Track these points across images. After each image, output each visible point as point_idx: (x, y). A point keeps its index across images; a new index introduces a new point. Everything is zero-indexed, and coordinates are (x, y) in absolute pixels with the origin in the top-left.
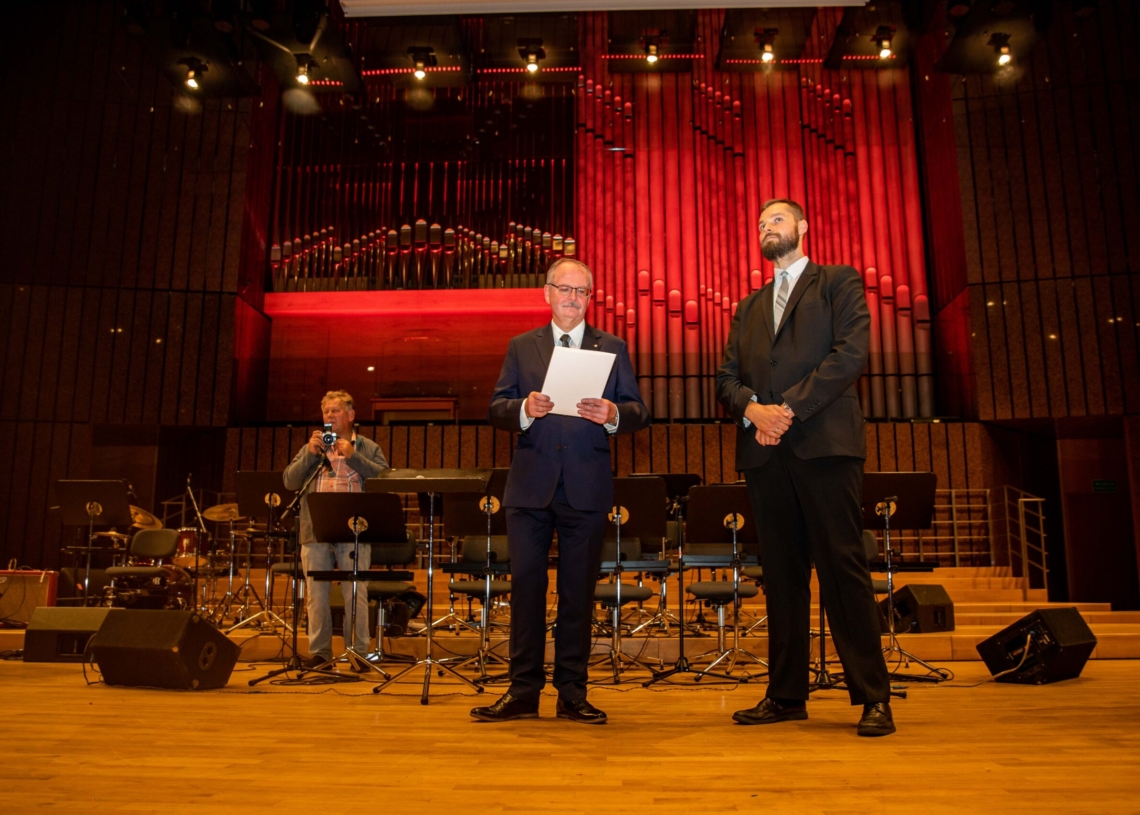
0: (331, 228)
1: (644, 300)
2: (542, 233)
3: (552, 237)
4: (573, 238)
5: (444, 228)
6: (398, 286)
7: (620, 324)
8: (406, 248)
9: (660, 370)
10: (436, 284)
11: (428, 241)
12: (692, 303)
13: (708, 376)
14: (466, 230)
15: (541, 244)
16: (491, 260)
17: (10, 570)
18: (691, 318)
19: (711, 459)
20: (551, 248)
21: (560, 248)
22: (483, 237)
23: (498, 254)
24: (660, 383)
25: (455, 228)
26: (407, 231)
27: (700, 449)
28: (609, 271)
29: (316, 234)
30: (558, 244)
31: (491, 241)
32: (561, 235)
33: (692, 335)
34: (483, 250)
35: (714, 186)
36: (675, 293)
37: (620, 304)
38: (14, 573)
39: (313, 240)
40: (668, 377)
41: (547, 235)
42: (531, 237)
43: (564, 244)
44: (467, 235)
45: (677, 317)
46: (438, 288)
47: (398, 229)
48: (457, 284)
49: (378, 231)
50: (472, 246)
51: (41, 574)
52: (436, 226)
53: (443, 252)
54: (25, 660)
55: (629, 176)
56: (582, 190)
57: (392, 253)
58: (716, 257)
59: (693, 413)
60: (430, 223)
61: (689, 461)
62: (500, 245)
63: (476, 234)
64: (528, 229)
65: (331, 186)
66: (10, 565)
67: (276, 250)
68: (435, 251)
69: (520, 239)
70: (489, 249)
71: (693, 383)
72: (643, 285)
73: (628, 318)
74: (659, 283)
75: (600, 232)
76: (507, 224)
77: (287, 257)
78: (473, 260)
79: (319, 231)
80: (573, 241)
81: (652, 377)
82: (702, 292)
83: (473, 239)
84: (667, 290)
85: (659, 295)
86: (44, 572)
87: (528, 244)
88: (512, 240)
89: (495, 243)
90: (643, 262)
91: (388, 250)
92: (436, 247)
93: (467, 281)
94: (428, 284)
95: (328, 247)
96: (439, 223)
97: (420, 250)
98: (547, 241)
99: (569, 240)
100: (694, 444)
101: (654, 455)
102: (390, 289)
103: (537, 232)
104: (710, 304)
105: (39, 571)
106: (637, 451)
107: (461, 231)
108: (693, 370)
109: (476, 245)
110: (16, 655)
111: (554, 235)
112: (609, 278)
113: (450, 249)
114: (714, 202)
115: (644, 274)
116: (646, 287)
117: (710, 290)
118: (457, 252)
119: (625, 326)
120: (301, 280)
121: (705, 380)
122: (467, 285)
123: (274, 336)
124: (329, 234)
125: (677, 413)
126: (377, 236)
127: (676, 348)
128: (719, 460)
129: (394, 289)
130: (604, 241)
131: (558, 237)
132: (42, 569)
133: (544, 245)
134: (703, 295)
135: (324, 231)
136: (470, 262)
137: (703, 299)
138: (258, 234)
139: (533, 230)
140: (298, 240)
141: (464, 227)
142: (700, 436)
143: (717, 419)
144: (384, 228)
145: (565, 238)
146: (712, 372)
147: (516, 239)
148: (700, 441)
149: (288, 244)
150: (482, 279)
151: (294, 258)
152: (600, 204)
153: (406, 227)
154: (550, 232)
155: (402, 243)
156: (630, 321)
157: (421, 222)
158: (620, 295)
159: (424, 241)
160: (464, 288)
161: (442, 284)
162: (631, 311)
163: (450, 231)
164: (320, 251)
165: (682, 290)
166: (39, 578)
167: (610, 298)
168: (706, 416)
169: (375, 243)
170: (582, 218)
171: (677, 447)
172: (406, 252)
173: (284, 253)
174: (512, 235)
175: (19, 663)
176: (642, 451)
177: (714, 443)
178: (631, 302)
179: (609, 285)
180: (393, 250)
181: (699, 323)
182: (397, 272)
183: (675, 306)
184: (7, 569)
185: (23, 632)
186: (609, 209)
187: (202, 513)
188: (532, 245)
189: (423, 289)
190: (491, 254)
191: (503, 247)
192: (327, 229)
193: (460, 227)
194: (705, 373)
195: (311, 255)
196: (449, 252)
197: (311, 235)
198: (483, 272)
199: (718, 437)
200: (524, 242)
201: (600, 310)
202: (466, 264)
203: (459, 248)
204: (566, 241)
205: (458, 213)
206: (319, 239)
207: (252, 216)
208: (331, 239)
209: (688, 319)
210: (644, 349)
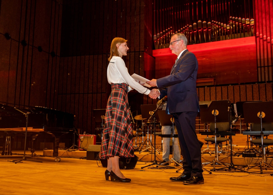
0: (171, 27)
2: (242, 19)
3: (245, 20)
4: (253, 19)
5: (207, 22)
6: (194, 43)
8: (195, 30)
10: (206, 41)
11: (202, 27)
14: (215, 22)
15: (241, 22)
16: (224, 30)
17: (84, 135)
20: (245, 23)
21: (249, 23)
22: (221, 23)
23: (226, 28)
25: (211, 21)
26: (195, 25)
30: (248, 22)
31: (224, 24)
32: (249, 18)
34: (221, 28)
38: (85, 135)
39: (166, 32)
41: (243, 19)
42: (238, 21)
43: (250, 21)
44: (215, 23)
46: (206, 42)
47: (192, 25)
48: (213, 40)
49: (186, 26)
50: (217, 27)
51: (92, 136)
52: (204, 22)
53: (207, 30)
54: (87, 159)
57: (191, 33)
60: (202, 21)
62: (227, 25)
63: (218, 22)
64: (236, 18)
65: (170, 14)
66: (84, 133)
67: (155, 36)
68: (205, 30)
69: (234, 22)
70: (223, 27)
75: (264, 15)
76: (229, 17)
77: (159, 38)
78: (218, 31)
79: (168, 29)
80: (253, 20)
83: (218, 24)
86: (92, 135)
87: (237, 23)
88: (231, 23)
89: (225, 25)
91: (190, 32)
92: (205, 29)
93: (216, 39)
94: (203, 41)
95: (170, 33)
96: (205, 21)
97: (200, 30)
98: (244, 21)
102: (191, 44)
103: (240, 18)
105: (91, 135)
107: (213, 22)
109: (218, 26)
110: (85, 158)
111: (246, 19)
112: (268, 31)
118: (212, 29)
120: (163, 45)
122: (216, 40)
123: (156, 63)
126: (186, 28)
129: (192, 44)
130: (266, 18)
132: (92, 134)
133: (243, 23)
135: (169, 29)
136: (217, 32)
138: (149, 32)
139: (238, 18)
140: (161, 33)
141: (214, 21)
144: (188, 25)
147: (232, 22)
149: (158, 34)
150: (221, 37)
151: (161, 38)
152: (263, 5)
153: (195, 24)
154: (244, 18)
155: (194, 29)
157: (200, 21)
159: (201, 27)
160: (215, 41)
161: (208, 41)
163: (209, 23)
164: (168, 35)
166: (91, 137)
167: (269, 38)
169: (185, 30)
170: (257, 11)
172: (195, 32)
173: (158, 37)
174: (231, 21)
175: (86, 160)
179: (268, 33)
180: (191, 32)
182: (193, 39)
184: (83, 134)
185: (86, 152)
186: (267, 6)
187: (134, 117)
188: (238, 23)
189: (202, 43)
190: (224, 29)
191: (228, 25)
192: (170, 28)
193: (213, 21)
195: (166, 37)
196: (210, 30)
197: (165, 30)
198: (221, 35)
200: (235, 23)
201: (265, 42)
202: (215, 33)
203: (213, 28)
204: (251, 20)
205: (212, 16)
206: (167, 32)
207: (147, 27)
208: (171, 31)
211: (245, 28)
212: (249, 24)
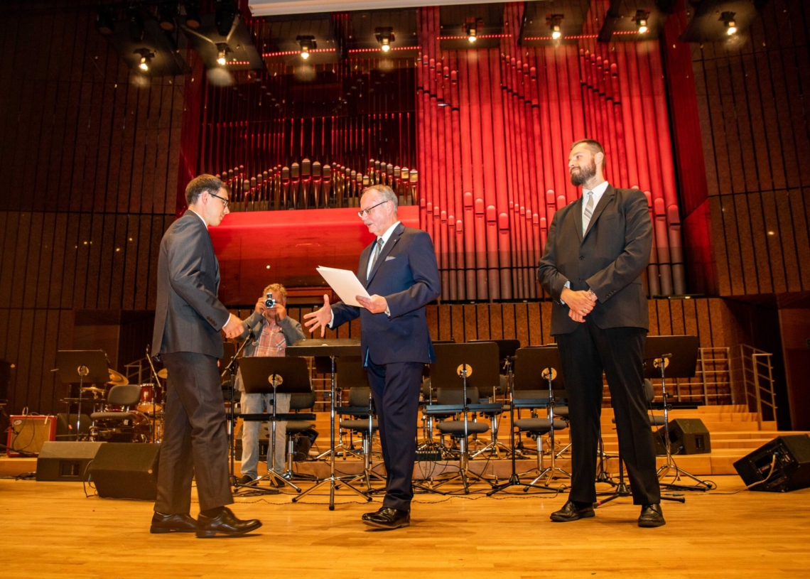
0: (242, 166)
1: (469, 213)
2: (394, 166)
3: (401, 169)
4: (416, 169)
5: (323, 164)
6: (290, 207)
7: (451, 231)
8: (296, 179)
9: (482, 264)
10: (317, 205)
11: (311, 174)
12: (504, 215)
13: (517, 268)
14: (339, 166)
15: (393, 174)
16: (357, 187)
17: (23, 415)
18: (504, 225)
19: (521, 329)
20: (400, 177)
21: (406, 177)
22: (351, 171)
23: (362, 182)
24: (482, 274)
25: (330, 164)
26: (296, 168)
27: (513, 321)
28: (443, 193)
29: (231, 171)
30: (405, 174)
31: (357, 173)
32: (408, 167)
33: (504, 238)
34: (351, 180)
35: (518, 130)
36: (491, 207)
37: (451, 217)
38: (27, 417)
39: (229, 176)
40: (487, 269)
41: (397, 168)
42: (386, 170)
43: (409, 174)
44: (339, 169)
45: (493, 225)
46: (319, 208)
47: (290, 166)
48: (332, 204)
49: (275, 168)
50: (343, 177)
51: (45, 418)
52: (317, 164)
53: (322, 182)
54: (37, 480)
55: (456, 124)
56: (422, 135)
57: (285, 184)
58: (521, 181)
59: (507, 295)
60: (312, 162)
61: (505, 330)
62: (363, 176)
63: (346, 168)
64: (383, 164)
65: (241, 136)
66: (23, 412)
68: (317, 181)
69: (377, 171)
70: (356, 179)
71: (506, 273)
72: (468, 203)
73: (457, 226)
74: (479, 200)
75: (435, 164)
76: (368, 161)
78: (344, 187)
79: (233, 169)
80: (416, 172)
81: (476, 269)
82: (511, 206)
83: (344, 172)
84: (485, 205)
85: (479, 210)
86: (47, 417)
87: (384, 174)
88: (372, 172)
89: (359, 174)
90: (467, 185)
91: (283, 181)
92: (317, 178)
93: (340, 202)
94: (312, 204)
95: (239, 180)
96: (319, 161)
97: (306, 180)
98: (397, 173)
99: (414, 171)
100: (508, 316)
101: (479, 326)
102: (284, 209)
103: (390, 166)
104: (517, 215)
105: (44, 416)
106: (467, 323)
107: (335, 166)
108: (505, 263)
109: (345, 176)
110: (31, 477)
111: (402, 167)
112: (443, 198)
113: (327, 179)
114: (518, 141)
115: (468, 194)
116: (471, 204)
117: (517, 205)
118: (332, 181)
119: (455, 232)
121: (515, 271)
122: (340, 205)
124: (240, 171)
125: (495, 295)
126: (274, 172)
127: (493, 248)
128: (527, 329)
129: (287, 209)
130: (439, 171)
131: (405, 169)
132: (46, 414)
133: (395, 175)
134: (512, 209)
135: (236, 169)
136: (341, 189)
137: (512, 212)
138: (190, 172)
139: (387, 164)
141: (337, 164)
142: (513, 312)
143: (525, 299)
144: (280, 166)
145: (410, 169)
146: (520, 265)
147: (374, 171)
148: (513, 315)
150: (351, 200)
152: (435, 144)
153: (295, 165)
154: (399, 166)
155: (293, 176)
156: (459, 228)
157: (306, 161)
158: (451, 210)
159: (309, 174)
160: (338, 207)
161: (321, 205)
162: (459, 221)
163: (327, 167)
164: (234, 184)
165: (496, 205)
166: (44, 421)
167: (444, 212)
168: (516, 297)
169: (273, 176)
170: (422, 155)
171: (496, 320)
172: (295, 182)
174: (372, 168)
175: (33, 482)
176: (470, 324)
177: (523, 317)
178: (459, 214)
179: (443, 203)
180: (286, 181)
181: (509, 229)
182: (289, 198)
183: (491, 217)
184: (21, 414)
185: (35, 460)
186: (442, 148)
187: (157, 373)
188: (387, 175)
189: (308, 209)
190: (357, 182)
191: (366, 177)
192: (239, 167)
193: (334, 164)
194: (514, 265)
196: (327, 182)
197: (227, 171)
198: (351, 196)
199: (526, 312)
200: (380, 173)
201: (437, 221)
202: (339, 190)
203: (334, 179)
204: (411, 172)
205: (332, 154)
206: (233, 174)
207: (185, 159)
208: (241, 174)
209: (502, 226)
210: (470, 249)
211: (399, 186)
212: (408, 180)
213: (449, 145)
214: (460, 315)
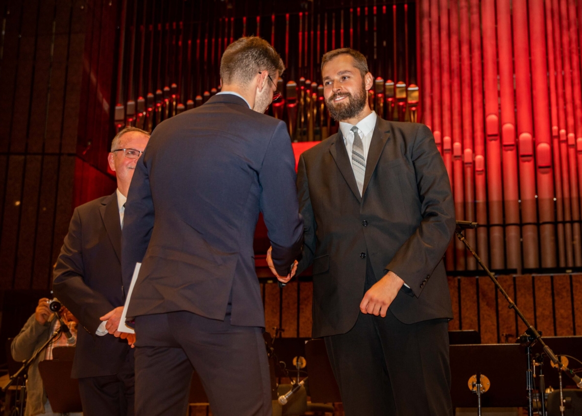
0: (174, 86)
1: (494, 145)
2: (385, 81)
3: (395, 85)
4: (417, 85)
5: (286, 81)
7: (469, 171)
9: (512, 218)
12: (544, 146)
13: (564, 222)
14: (308, 82)
15: (384, 92)
18: (543, 161)
19: (562, 311)
20: (394, 96)
21: (404, 95)
24: (513, 232)
25: (297, 81)
27: (549, 300)
28: (456, 117)
29: (159, 92)
30: (401, 92)
32: (404, 82)
33: (545, 179)
35: (565, 23)
36: (525, 136)
37: (468, 151)
39: (157, 98)
40: (521, 225)
41: (390, 84)
43: (407, 91)
44: (309, 86)
45: (529, 161)
48: (301, 136)
50: (314, 96)
53: (285, 105)
55: (475, 17)
56: (426, 36)
58: (569, 96)
59: (549, 262)
61: (538, 314)
63: (318, 86)
65: (174, 42)
67: (120, 110)
71: (547, 230)
72: (492, 130)
73: (477, 165)
74: (508, 126)
77: (131, 116)
78: (315, 111)
79: (162, 89)
80: (417, 88)
81: (504, 225)
82: (555, 134)
83: (316, 90)
84: (517, 132)
85: (509, 140)
90: (491, 106)
93: (311, 133)
95: (171, 103)
98: (390, 90)
99: (413, 88)
100: (543, 295)
101: (500, 308)
103: (379, 80)
104: (563, 146)
106: (483, 304)
107: (304, 83)
108: (547, 216)
109: (318, 97)
111: (397, 82)
112: (456, 125)
113: (292, 101)
114: (566, 39)
115: (492, 118)
116: (495, 132)
117: (563, 131)
118: (299, 104)
119: (474, 172)
121: (560, 226)
122: (311, 138)
124: (172, 91)
125: (531, 262)
127: (528, 194)
128: (570, 312)
130: (451, 86)
131: (401, 85)
133: (387, 93)
134: (555, 137)
135: (167, 89)
136: (312, 113)
137: (556, 141)
138: (100, 95)
140: (141, 100)
141: (306, 79)
142: (550, 287)
143: (569, 268)
145: (408, 85)
146: (568, 218)
148: (550, 292)
149: (131, 103)
150: (326, 131)
151: (137, 117)
152: (445, 48)
154: (393, 80)
156: (480, 167)
158: (468, 141)
160: (308, 141)
162: (479, 157)
163: (292, 84)
164: (163, 108)
165: (534, 132)
167: (457, 145)
168: (562, 265)
170: (427, 64)
171: (525, 300)
173: (129, 112)
176: (488, 304)
177: (565, 294)
178: (479, 148)
179: (457, 131)
181: (552, 166)
183: (526, 149)
186: (455, 53)
188: (376, 94)
192: (170, 86)
193: (302, 79)
194: (560, 219)
195: (155, 112)
196: (292, 105)
197: (154, 93)
199: (568, 287)
202: (309, 115)
203: (302, 100)
204: (410, 89)
205: (300, 66)
206: (162, 97)
208: (174, 96)
209: (541, 162)
210: (495, 196)
211: (393, 108)
212: (405, 100)
213: (465, 49)
214: (473, 291)
